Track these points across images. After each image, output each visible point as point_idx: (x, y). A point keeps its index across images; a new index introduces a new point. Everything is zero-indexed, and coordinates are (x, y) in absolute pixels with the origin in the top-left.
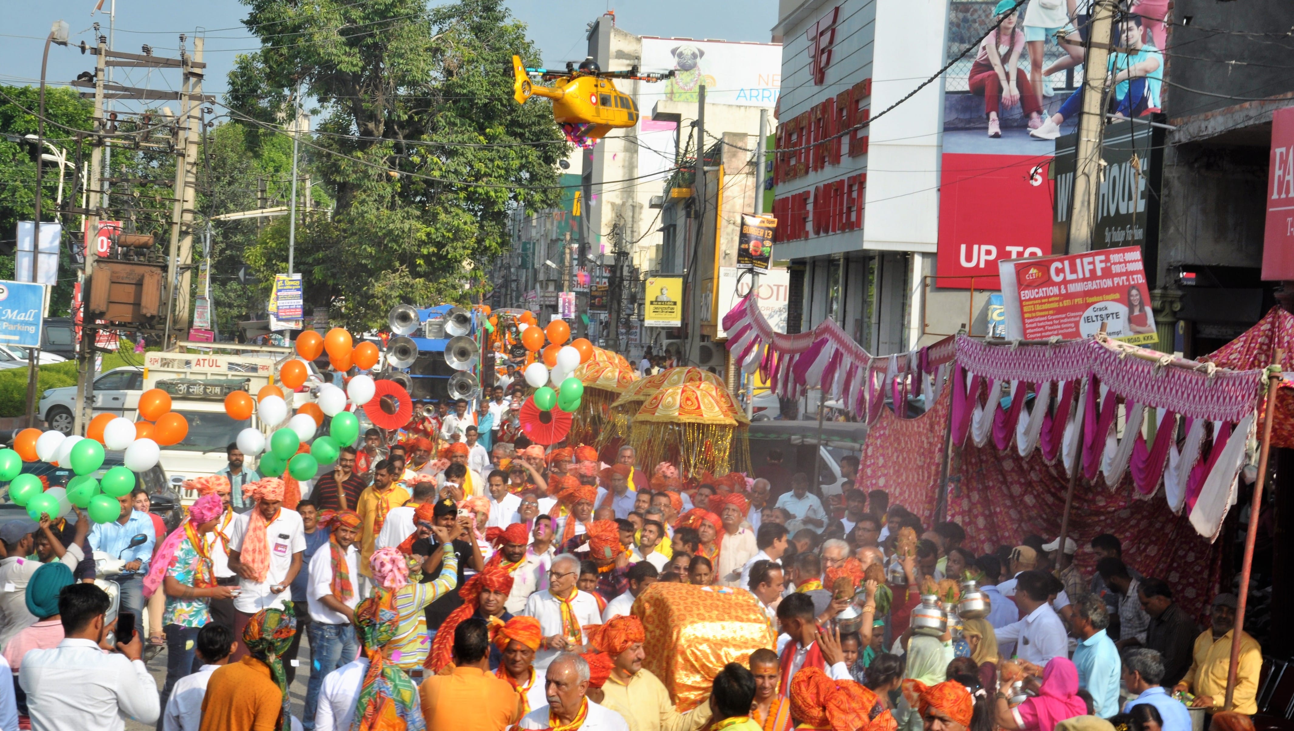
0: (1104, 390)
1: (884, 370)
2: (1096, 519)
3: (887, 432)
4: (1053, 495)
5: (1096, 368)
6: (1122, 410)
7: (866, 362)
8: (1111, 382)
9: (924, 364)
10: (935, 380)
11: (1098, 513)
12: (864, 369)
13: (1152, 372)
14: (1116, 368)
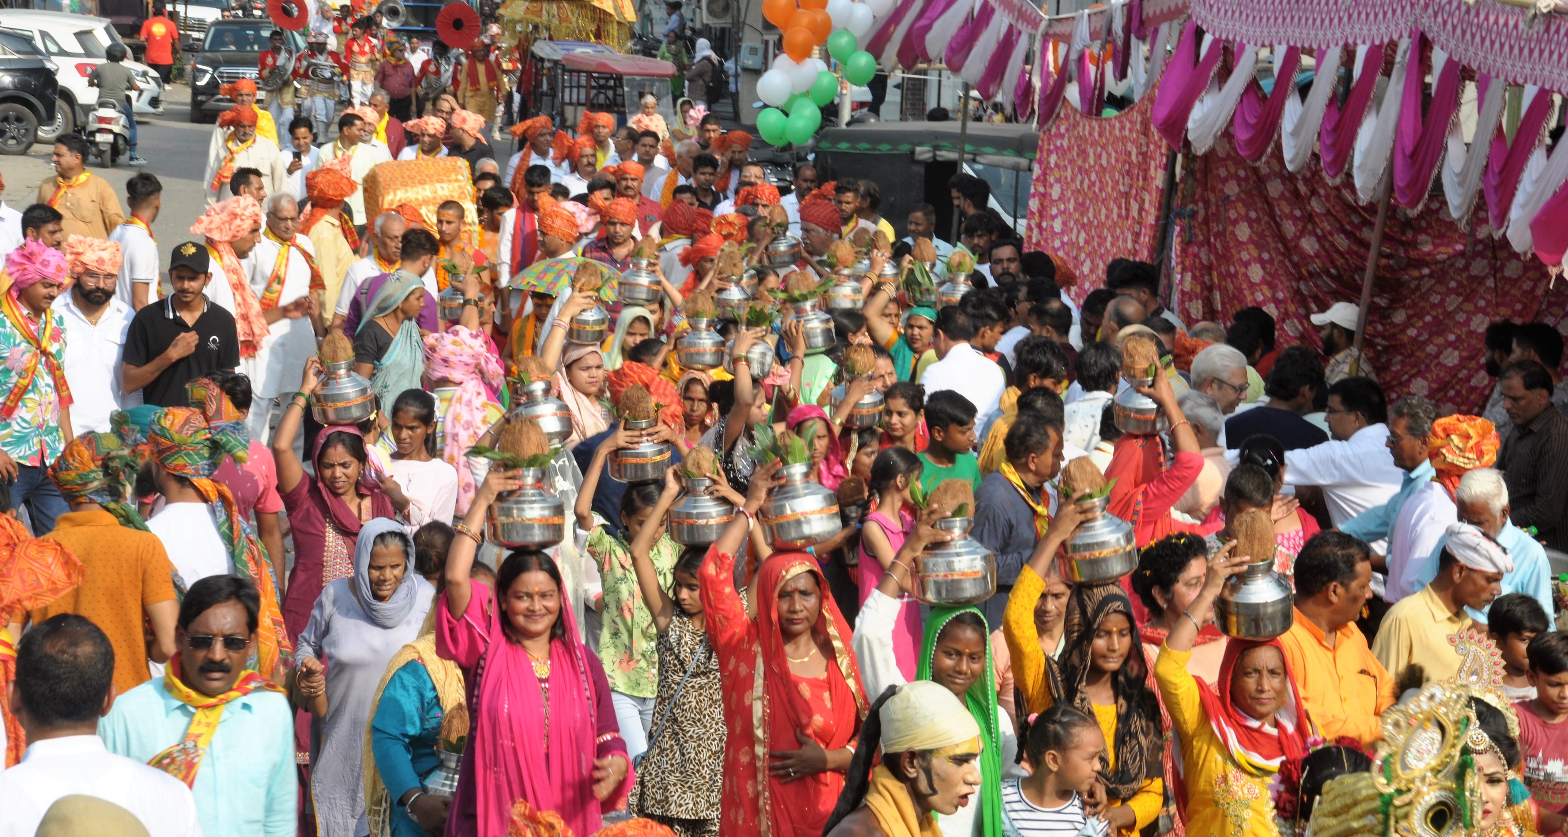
0: (1438, 58)
1: (1067, 39)
2: (1416, 273)
3: (1065, 143)
4: (1348, 235)
5: (1426, 22)
6: (1470, 91)
7: (1036, 26)
8: (1452, 44)
9: (1135, 23)
10: (1151, 50)
11: (1420, 263)
12: (1032, 38)
13: (1521, 25)
14: (1461, 21)
